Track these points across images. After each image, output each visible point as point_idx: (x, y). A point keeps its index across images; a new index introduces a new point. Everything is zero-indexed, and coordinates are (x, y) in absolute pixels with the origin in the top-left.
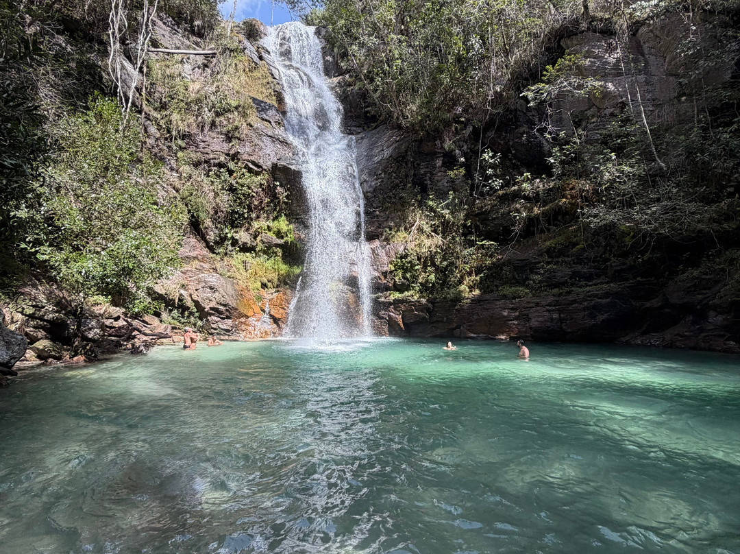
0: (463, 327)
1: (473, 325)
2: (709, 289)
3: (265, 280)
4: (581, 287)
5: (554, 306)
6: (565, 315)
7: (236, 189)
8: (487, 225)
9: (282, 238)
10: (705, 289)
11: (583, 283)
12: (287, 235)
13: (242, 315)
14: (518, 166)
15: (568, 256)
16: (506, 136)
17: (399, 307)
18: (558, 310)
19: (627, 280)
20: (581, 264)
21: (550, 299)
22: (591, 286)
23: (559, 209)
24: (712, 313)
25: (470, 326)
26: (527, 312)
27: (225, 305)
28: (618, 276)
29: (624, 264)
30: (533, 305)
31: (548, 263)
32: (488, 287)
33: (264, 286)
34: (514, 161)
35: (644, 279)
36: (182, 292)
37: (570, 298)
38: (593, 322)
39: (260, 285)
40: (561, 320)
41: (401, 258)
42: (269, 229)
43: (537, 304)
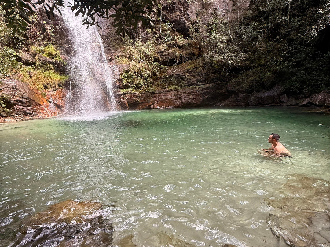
0: (155, 104)
2: (240, 85)
3: (45, 83)
5: (191, 93)
6: (194, 97)
8: (162, 58)
9: (53, 58)
10: (239, 85)
11: (200, 84)
12: (56, 57)
13: (37, 104)
15: (195, 73)
16: (171, 16)
17: (125, 96)
18: (192, 95)
19: (215, 82)
20: (199, 76)
21: (189, 91)
22: (202, 85)
23: (191, 53)
24: (240, 93)
25: (158, 103)
26: (180, 96)
27: (26, 98)
28: (212, 81)
29: (215, 76)
30: (182, 93)
31: (188, 76)
32: (164, 86)
33: (45, 87)
37: (196, 90)
38: (203, 99)
39: (43, 86)
40: (192, 99)
41: (126, 72)
42: (43, 52)
43: (184, 92)
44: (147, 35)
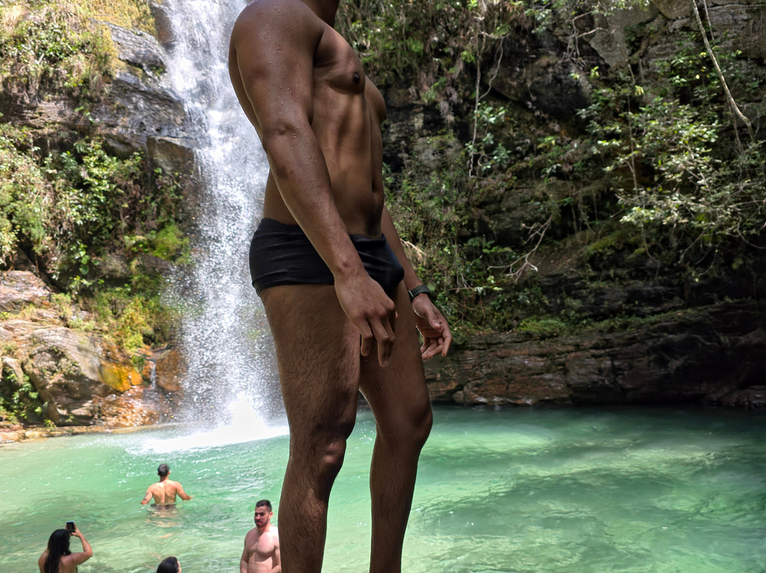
0: (468, 387)
1: (481, 384)
3: (150, 330)
4: (643, 316)
5: (604, 348)
6: (622, 361)
7: (90, 185)
8: (500, 221)
11: (647, 309)
13: (109, 391)
14: (544, 119)
15: (623, 267)
16: (521, 73)
18: (609, 355)
19: (711, 302)
20: (642, 279)
21: (596, 338)
22: (658, 313)
25: (478, 385)
26: (562, 360)
27: (78, 378)
28: (697, 296)
30: (571, 348)
31: (592, 279)
32: (504, 322)
33: (148, 339)
34: (537, 113)
35: (736, 300)
36: (8, 360)
37: (627, 334)
38: (663, 372)
39: (141, 338)
40: (615, 370)
42: (152, 246)
43: (577, 346)
44: (442, 152)
